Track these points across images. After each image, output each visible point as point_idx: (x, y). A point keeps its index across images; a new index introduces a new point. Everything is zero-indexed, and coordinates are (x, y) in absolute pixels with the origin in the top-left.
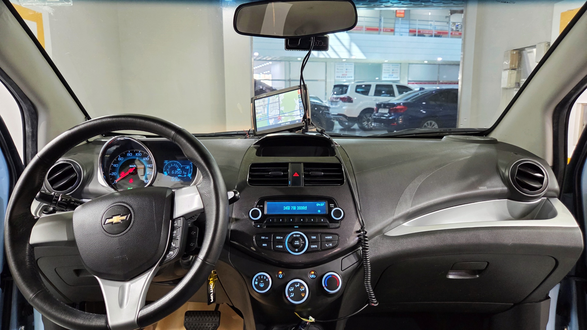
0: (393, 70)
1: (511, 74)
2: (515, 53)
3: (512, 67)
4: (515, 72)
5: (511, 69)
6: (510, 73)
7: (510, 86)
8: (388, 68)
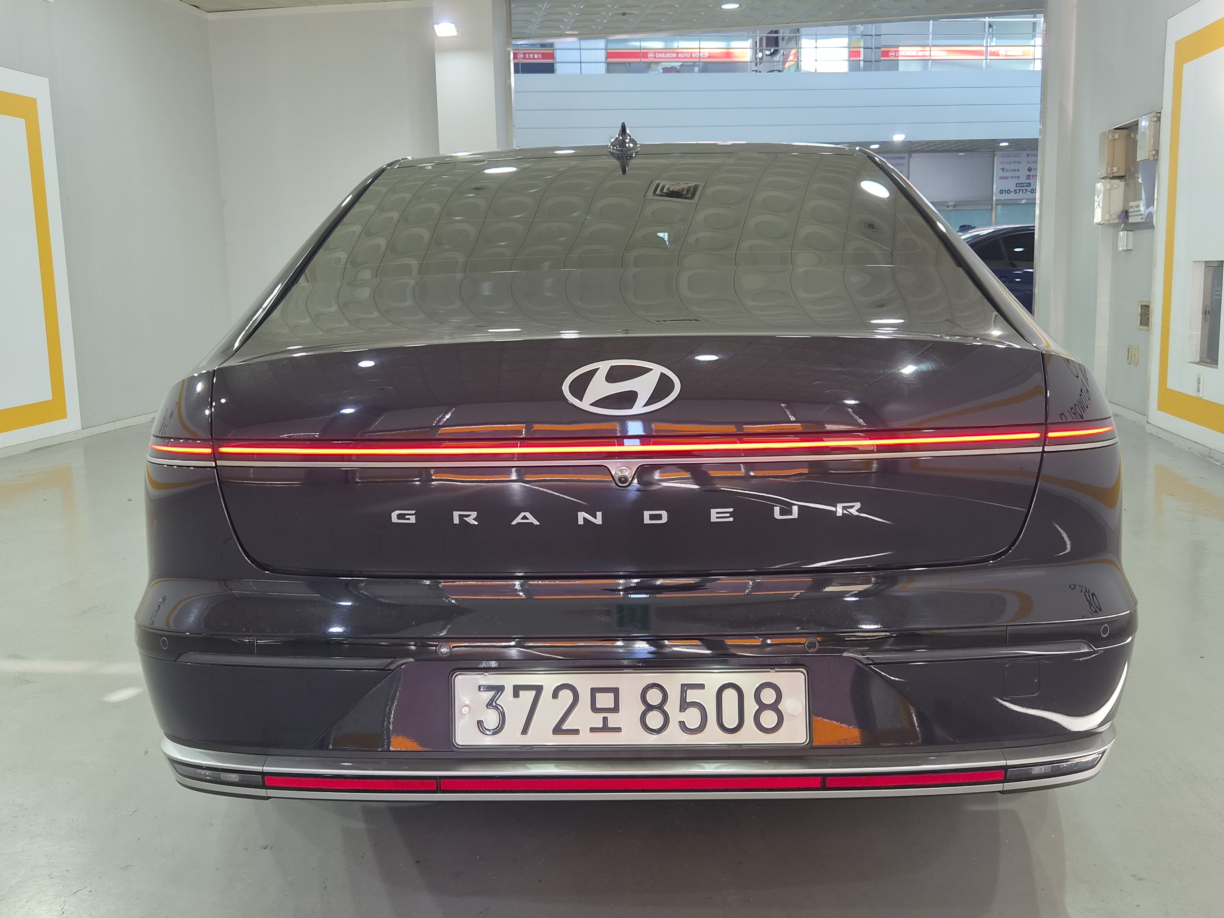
0: (1030, 170)
1: (1110, 190)
2: (1117, 136)
3: (1113, 173)
4: (1120, 184)
5: (1111, 176)
6: (1108, 186)
7: (1109, 220)
8: (1014, 162)
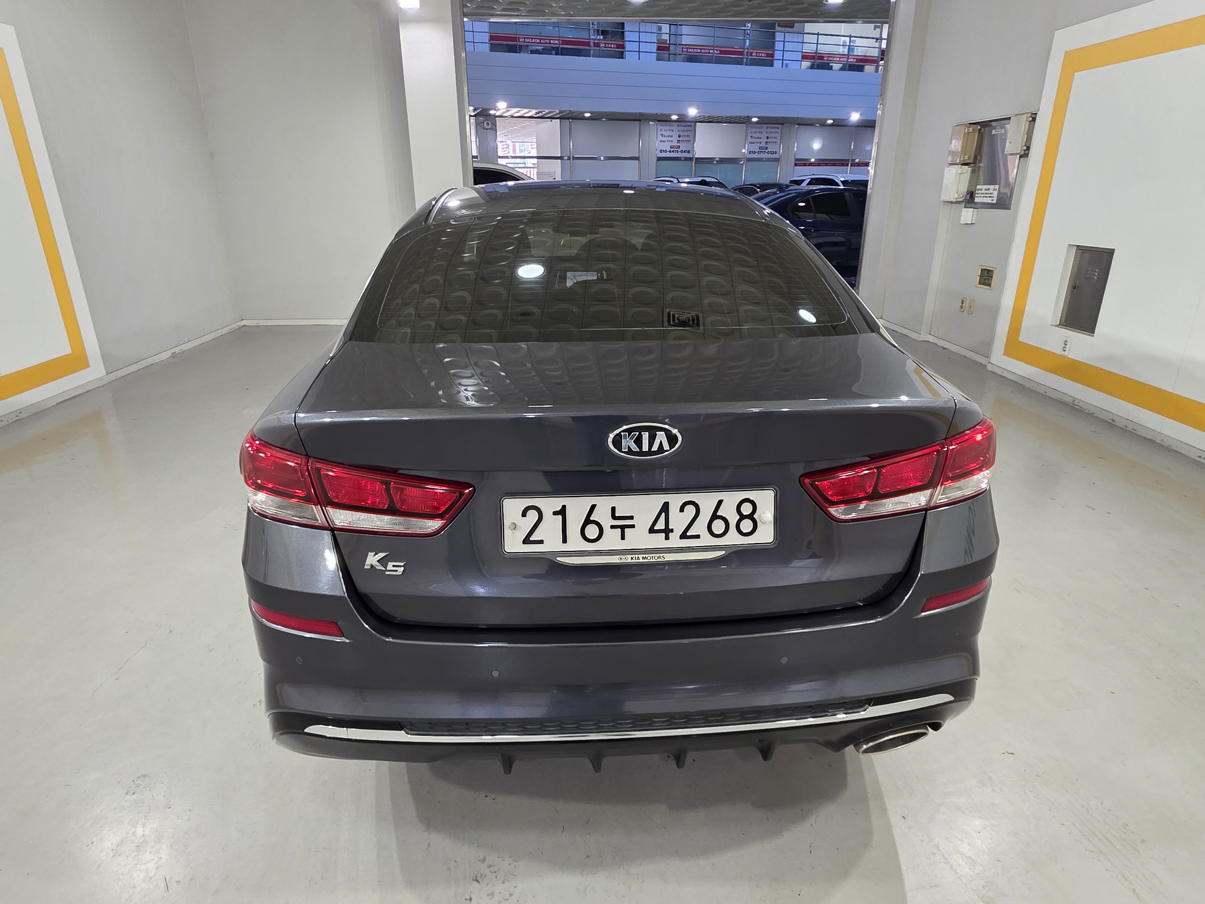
0: (768, 138)
1: (960, 174)
2: (971, 130)
3: (964, 160)
4: (967, 169)
5: (962, 162)
6: (960, 171)
7: (956, 198)
8: (759, 132)
